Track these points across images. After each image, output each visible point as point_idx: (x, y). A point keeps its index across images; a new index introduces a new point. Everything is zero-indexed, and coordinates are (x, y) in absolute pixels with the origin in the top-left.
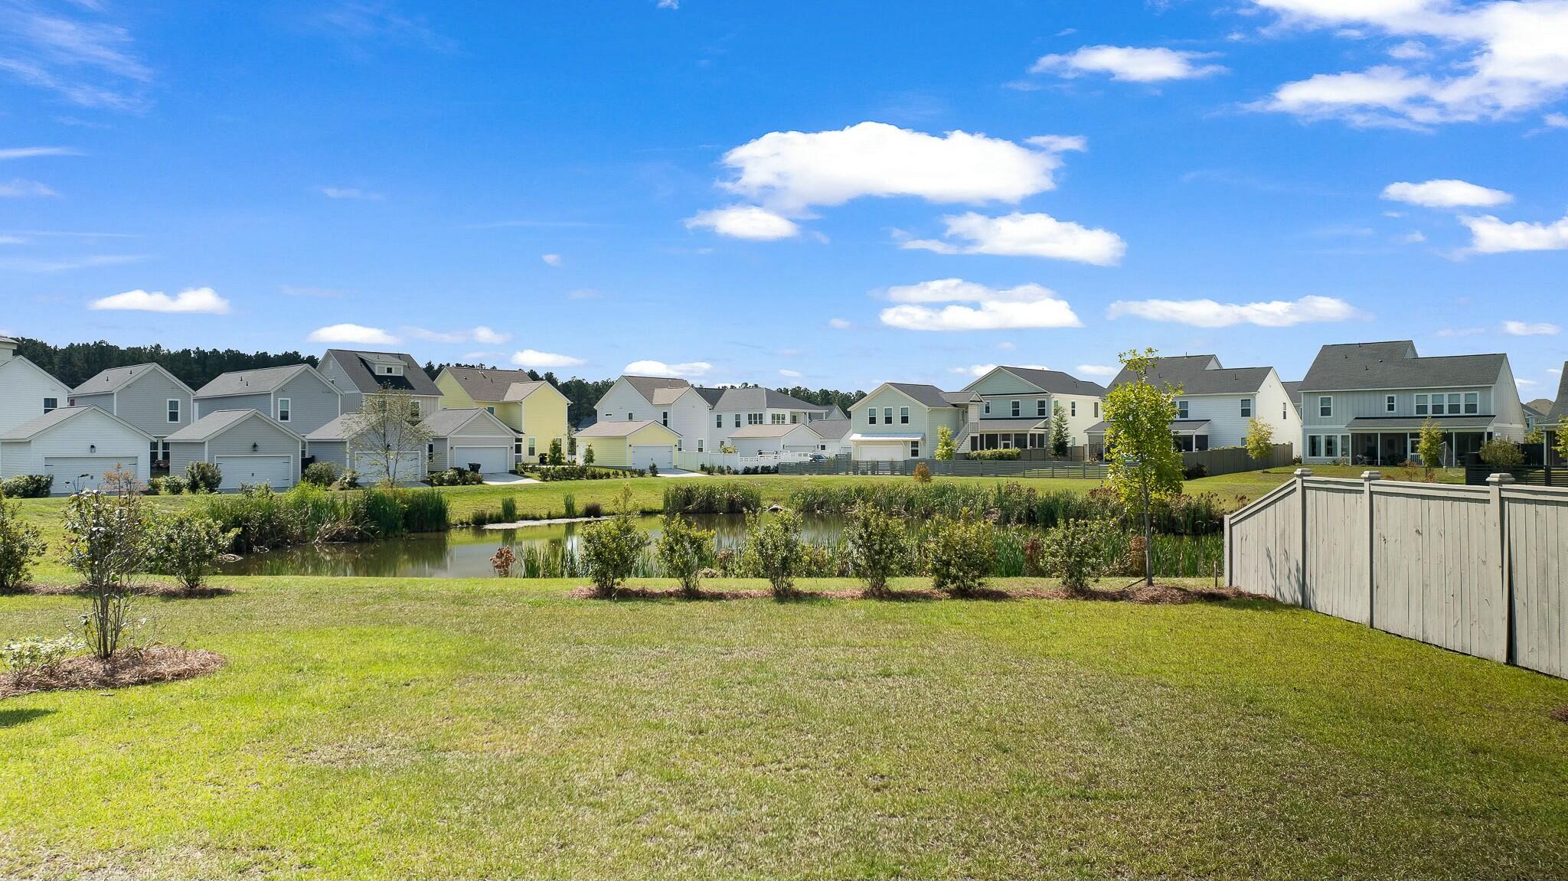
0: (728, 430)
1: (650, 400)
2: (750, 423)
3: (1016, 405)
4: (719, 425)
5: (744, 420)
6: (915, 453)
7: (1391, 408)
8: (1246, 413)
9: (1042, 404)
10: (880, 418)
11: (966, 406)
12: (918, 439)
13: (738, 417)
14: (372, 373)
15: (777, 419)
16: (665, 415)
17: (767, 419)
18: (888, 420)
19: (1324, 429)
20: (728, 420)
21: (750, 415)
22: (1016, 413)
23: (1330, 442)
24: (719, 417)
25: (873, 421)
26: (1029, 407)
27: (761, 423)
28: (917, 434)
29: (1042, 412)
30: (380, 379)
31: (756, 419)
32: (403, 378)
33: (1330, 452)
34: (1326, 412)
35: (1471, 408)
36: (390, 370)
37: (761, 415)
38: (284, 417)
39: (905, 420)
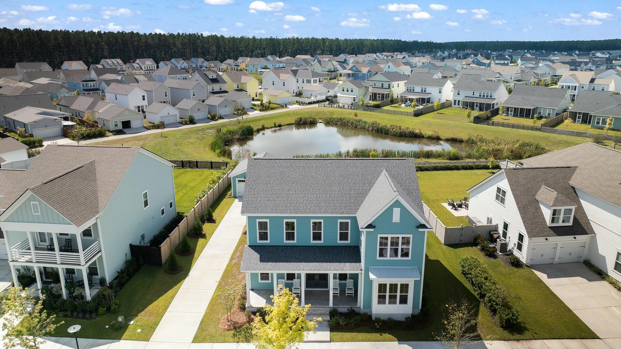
0: (300, 84)
1: (279, 77)
2: (307, 83)
3: (382, 84)
4: (298, 82)
5: (305, 81)
6: (354, 100)
7: (473, 95)
8: (440, 92)
9: (389, 85)
10: (345, 90)
11: (368, 88)
12: (355, 97)
13: (303, 80)
14: (209, 78)
15: (315, 82)
16: (284, 83)
17: (312, 81)
18: (348, 91)
19: (458, 98)
20: (300, 80)
21: (307, 80)
22: (382, 86)
23: (459, 101)
24: (297, 79)
25: (343, 90)
26: (386, 85)
27: (310, 83)
28: (355, 95)
29: (389, 87)
30: (211, 79)
31: (309, 82)
32: (216, 79)
33: (458, 104)
34: (458, 94)
35: (491, 96)
36: (213, 77)
37: (310, 80)
38: (194, 95)
39: (352, 91)
